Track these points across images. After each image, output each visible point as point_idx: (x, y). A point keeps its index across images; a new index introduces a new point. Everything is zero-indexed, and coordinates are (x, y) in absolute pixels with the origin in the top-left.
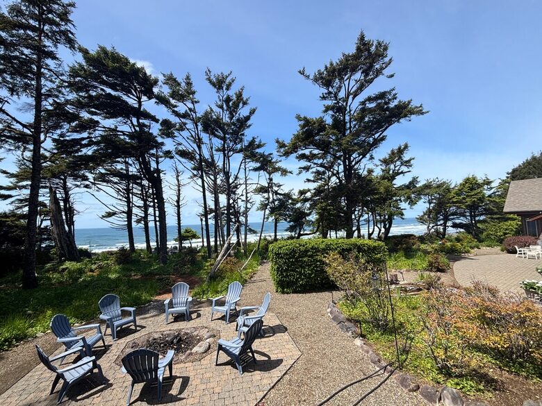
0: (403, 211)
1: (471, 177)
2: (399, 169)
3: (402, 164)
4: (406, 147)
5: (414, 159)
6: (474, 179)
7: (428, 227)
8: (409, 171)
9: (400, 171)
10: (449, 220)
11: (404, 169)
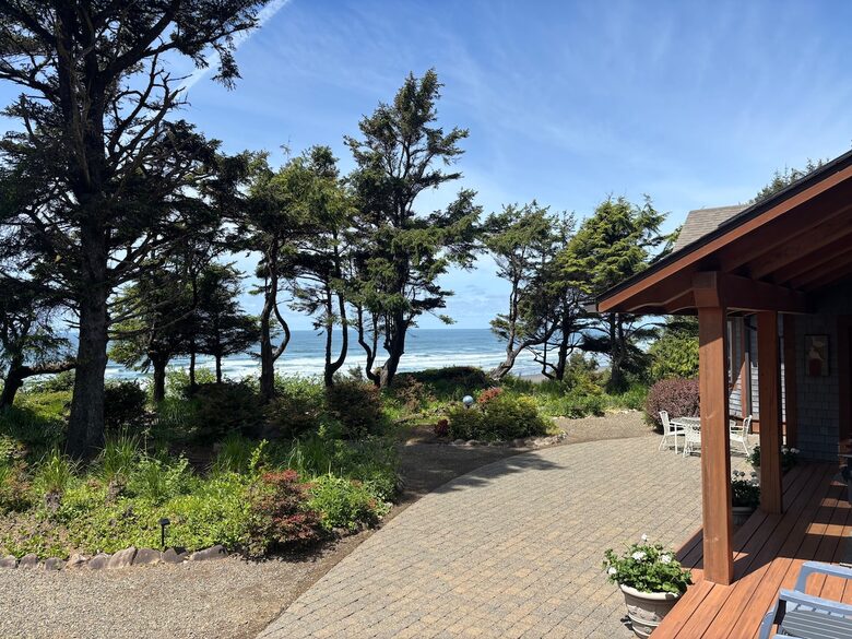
0: (445, 298)
1: (614, 202)
2: (423, 166)
3: (433, 150)
4: (430, 85)
5: (465, 135)
6: (622, 209)
7: (511, 347)
8: (455, 176)
9: (428, 172)
10: (577, 328)
11: (437, 165)
